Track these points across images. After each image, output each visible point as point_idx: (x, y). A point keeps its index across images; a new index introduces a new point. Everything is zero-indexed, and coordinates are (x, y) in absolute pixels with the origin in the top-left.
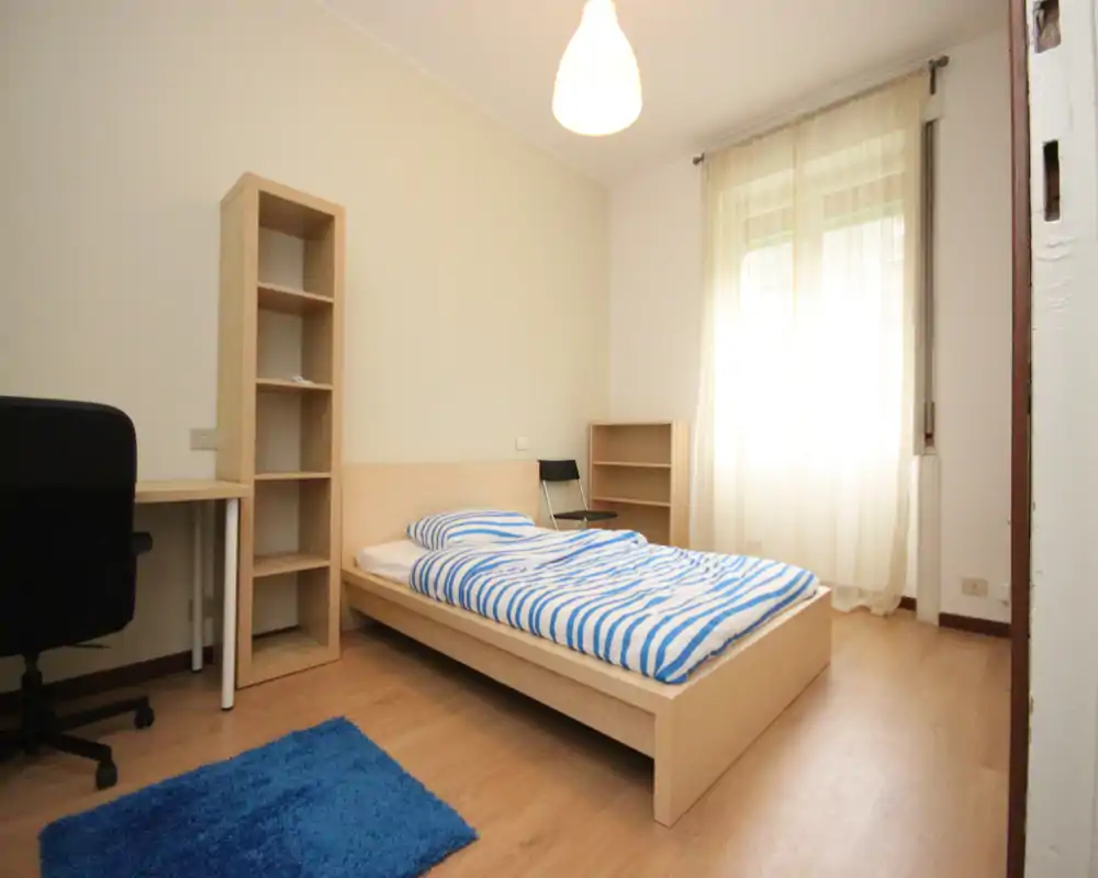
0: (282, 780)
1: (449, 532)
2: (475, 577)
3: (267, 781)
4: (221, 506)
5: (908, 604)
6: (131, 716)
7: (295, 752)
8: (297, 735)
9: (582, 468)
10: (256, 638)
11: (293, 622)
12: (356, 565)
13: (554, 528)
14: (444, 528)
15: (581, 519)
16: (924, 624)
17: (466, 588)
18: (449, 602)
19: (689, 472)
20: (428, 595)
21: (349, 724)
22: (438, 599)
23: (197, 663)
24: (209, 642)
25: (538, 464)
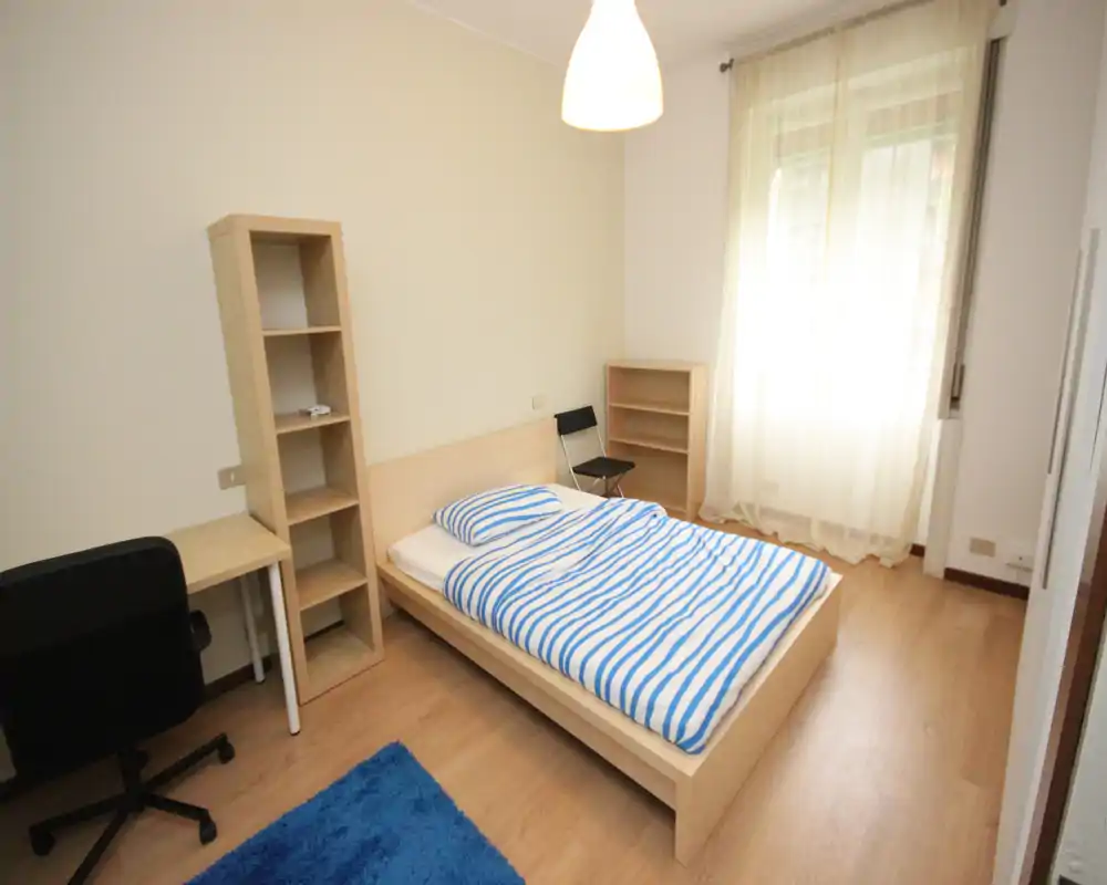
0: (358, 828)
1: (475, 529)
2: (505, 604)
3: (343, 830)
4: (263, 574)
5: (918, 551)
6: (215, 754)
7: (364, 792)
8: (362, 770)
9: (599, 414)
10: (306, 640)
11: (337, 619)
12: (389, 560)
13: (573, 486)
14: (470, 524)
15: (600, 476)
16: (929, 577)
17: (498, 616)
18: (483, 622)
19: (707, 423)
20: (461, 610)
21: (405, 750)
22: (472, 619)
23: (260, 675)
24: (267, 653)
25: (556, 420)
